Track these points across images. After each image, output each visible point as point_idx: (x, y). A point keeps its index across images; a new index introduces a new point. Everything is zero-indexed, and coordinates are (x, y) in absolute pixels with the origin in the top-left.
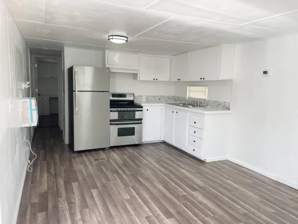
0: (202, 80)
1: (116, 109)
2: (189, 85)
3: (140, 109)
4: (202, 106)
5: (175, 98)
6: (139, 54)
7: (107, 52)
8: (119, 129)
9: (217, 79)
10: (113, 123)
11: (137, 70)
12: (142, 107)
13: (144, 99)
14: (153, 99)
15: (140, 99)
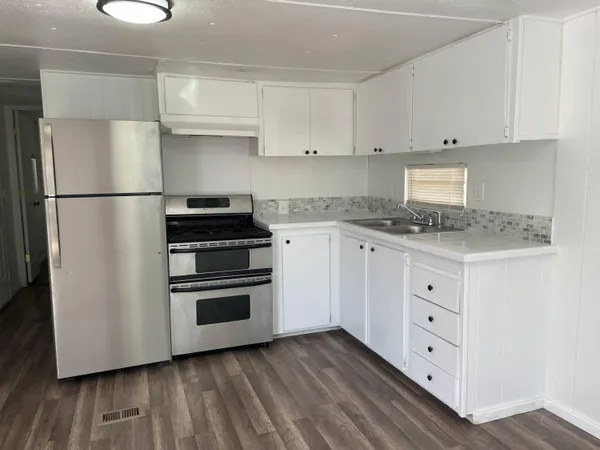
0: (450, 145)
1: (188, 245)
2: (410, 166)
3: (264, 241)
4: (452, 229)
5: (371, 204)
6: (261, 83)
7: (160, 76)
8: (200, 303)
9: (506, 141)
10: (179, 286)
11: (256, 128)
12: (269, 235)
13: (283, 209)
14: (309, 207)
15: (271, 210)
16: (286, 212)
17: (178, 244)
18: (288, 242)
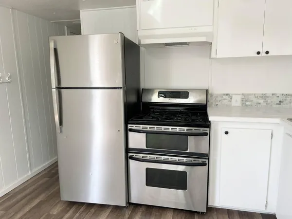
1: (141, 127)
3: (201, 130)
8: (148, 171)
10: (134, 155)
12: (208, 125)
13: (236, 102)
14: (261, 101)
15: (226, 102)
16: (239, 104)
17: (134, 125)
18: (227, 133)
